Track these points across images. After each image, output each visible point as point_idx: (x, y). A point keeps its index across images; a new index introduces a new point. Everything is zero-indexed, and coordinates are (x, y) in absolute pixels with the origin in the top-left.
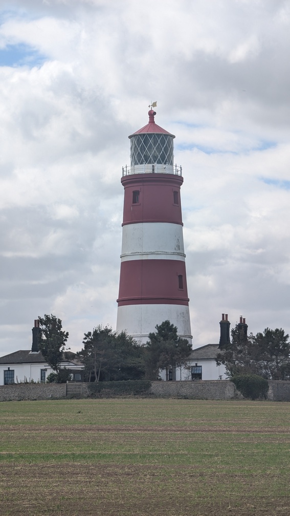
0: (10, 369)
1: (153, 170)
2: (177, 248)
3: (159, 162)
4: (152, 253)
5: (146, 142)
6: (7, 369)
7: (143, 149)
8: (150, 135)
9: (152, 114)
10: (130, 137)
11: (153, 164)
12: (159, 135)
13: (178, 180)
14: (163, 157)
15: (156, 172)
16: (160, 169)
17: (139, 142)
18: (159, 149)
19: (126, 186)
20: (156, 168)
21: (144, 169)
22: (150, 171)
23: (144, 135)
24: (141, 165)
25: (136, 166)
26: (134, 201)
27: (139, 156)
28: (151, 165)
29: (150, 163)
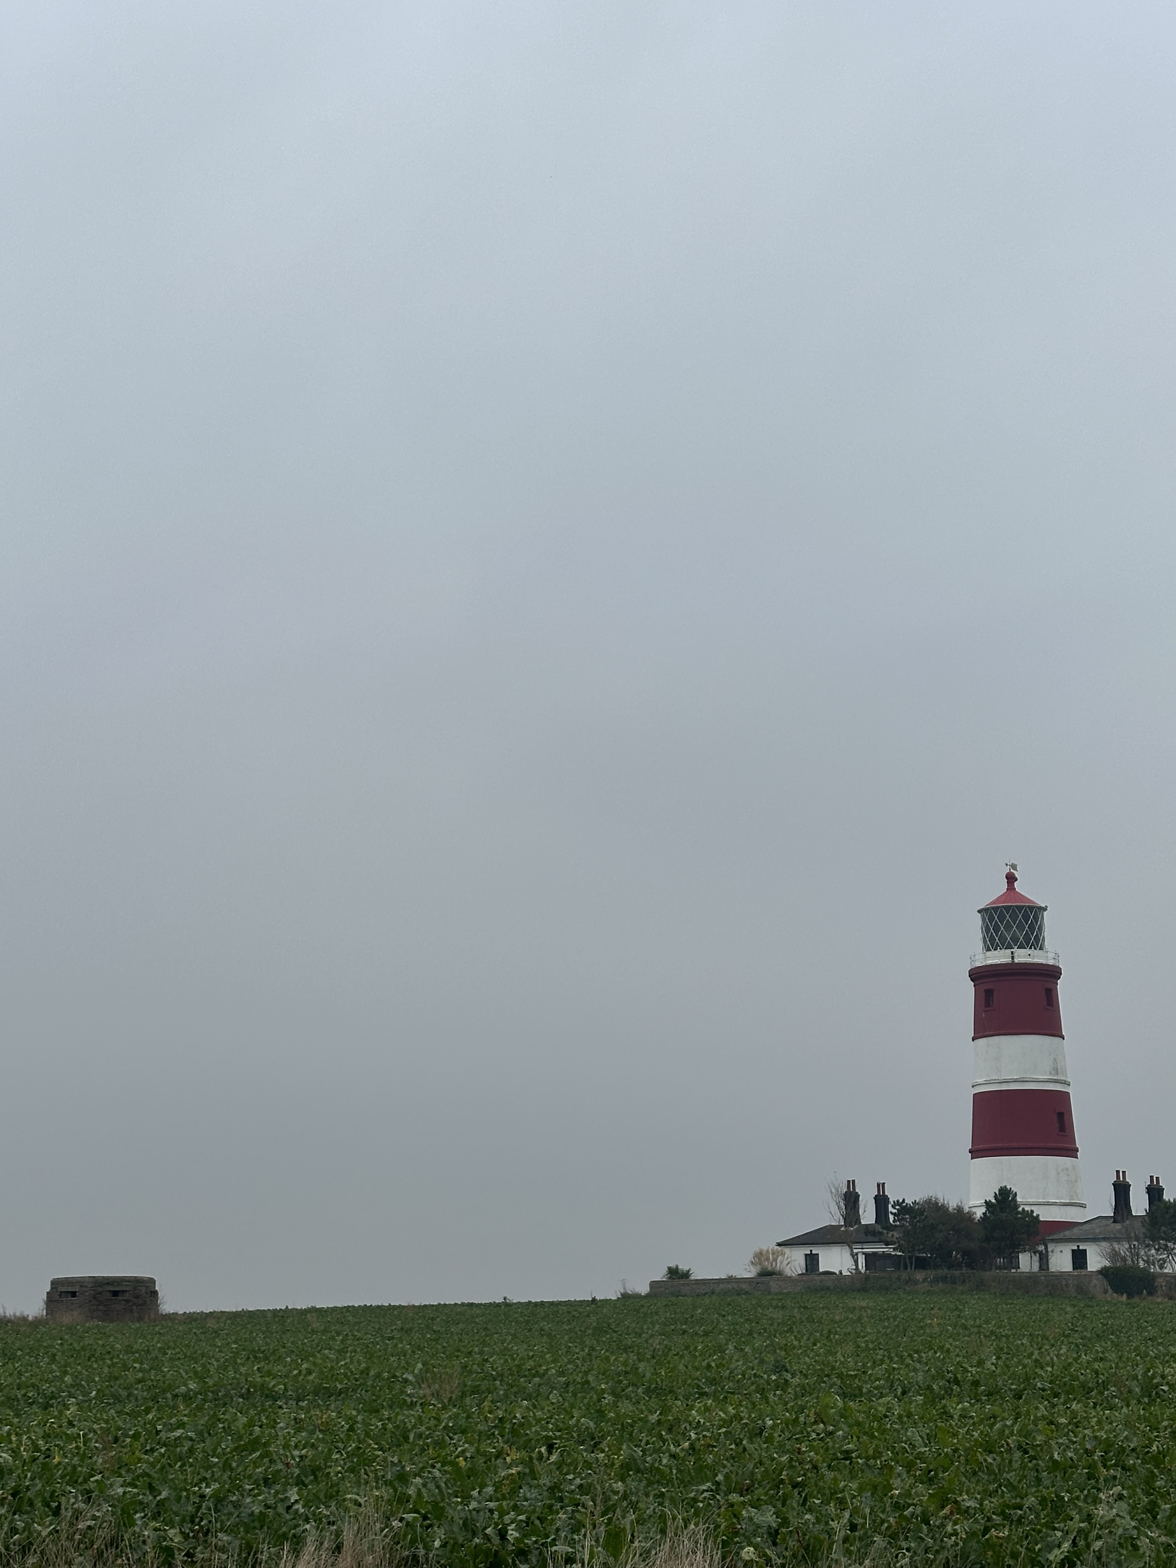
0: (813, 1252)
1: (1013, 958)
2: (1053, 1072)
3: (1021, 947)
4: (1015, 1081)
5: (1002, 918)
6: (809, 1253)
7: (997, 929)
8: (1007, 908)
9: (1011, 879)
10: (979, 911)
11: (1012, 950)
12: (1020, 908)
13: (1053, 973)
14: (1027, 939)
15: (1016, 961)
16: (1023, 956)
17: (991, 919)
18: (1021, 927)
19: (977, 982)
20: (1015, 955)
21: (999, 957)
22: (1009, 960)
23: (998, 908)
24: (996, 952)
25: (988, 953)
26: (987, 1004)
27: (992, 939)
28: (1009, 951)
29: (1009, 947)
